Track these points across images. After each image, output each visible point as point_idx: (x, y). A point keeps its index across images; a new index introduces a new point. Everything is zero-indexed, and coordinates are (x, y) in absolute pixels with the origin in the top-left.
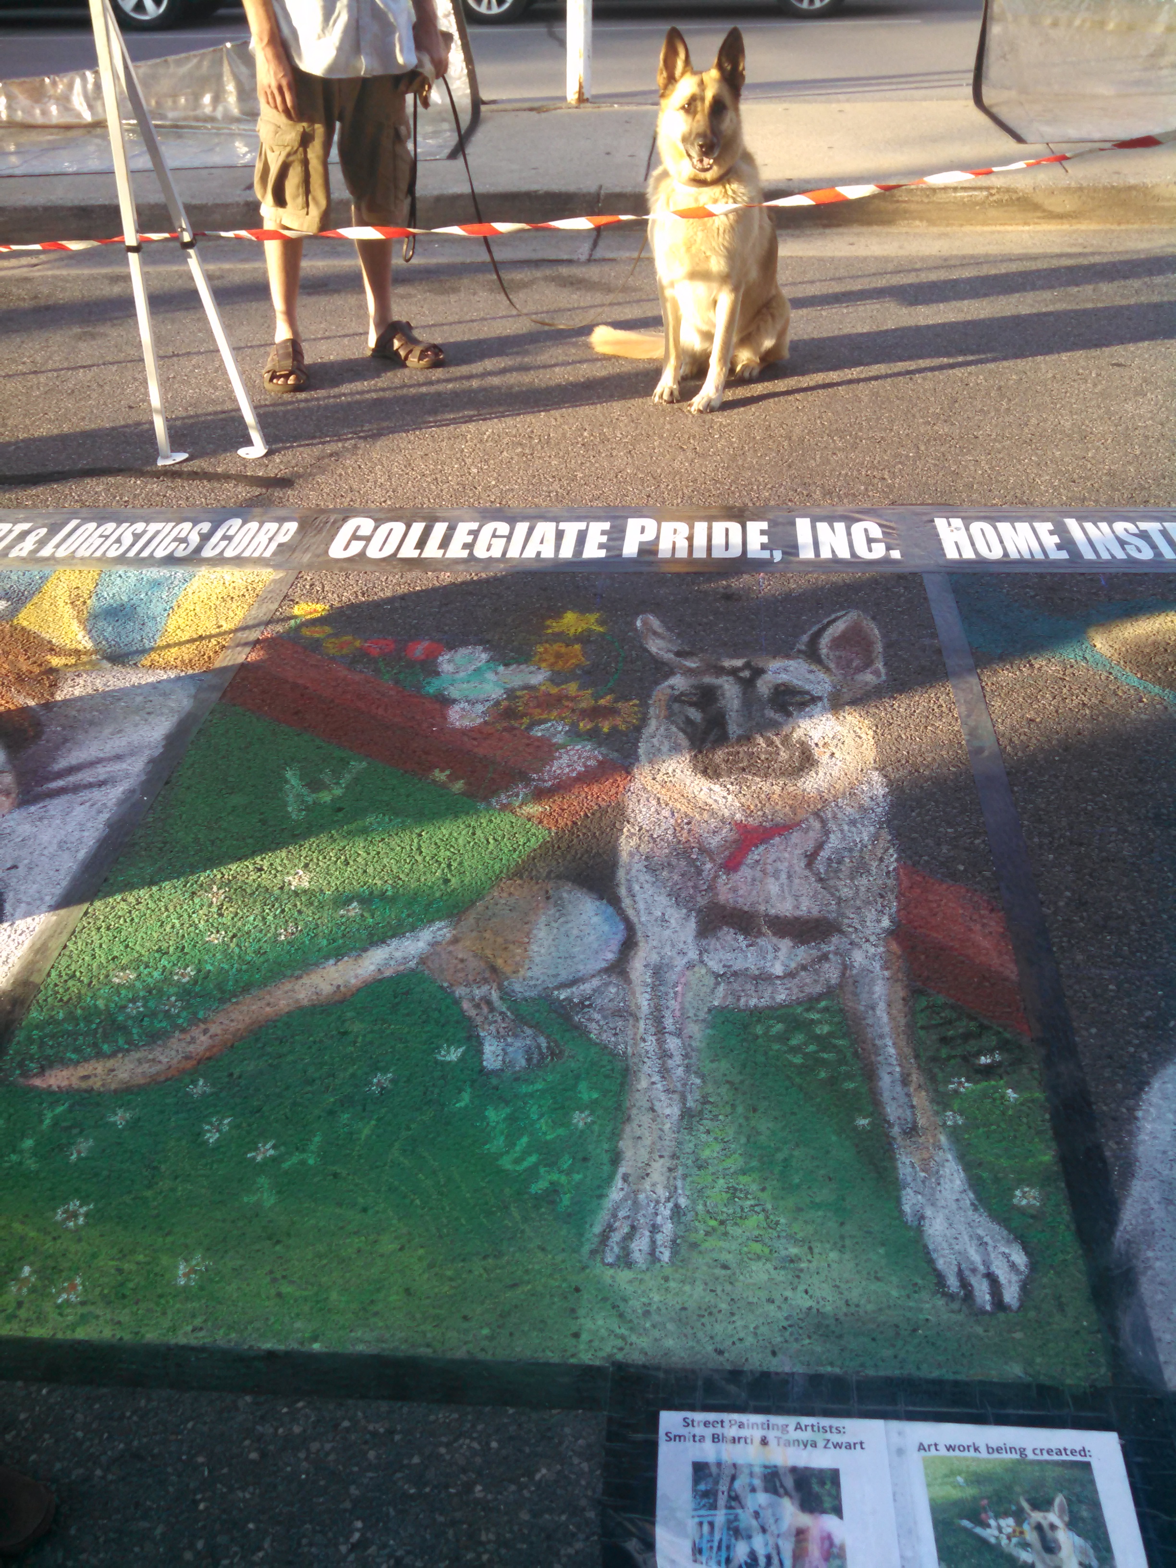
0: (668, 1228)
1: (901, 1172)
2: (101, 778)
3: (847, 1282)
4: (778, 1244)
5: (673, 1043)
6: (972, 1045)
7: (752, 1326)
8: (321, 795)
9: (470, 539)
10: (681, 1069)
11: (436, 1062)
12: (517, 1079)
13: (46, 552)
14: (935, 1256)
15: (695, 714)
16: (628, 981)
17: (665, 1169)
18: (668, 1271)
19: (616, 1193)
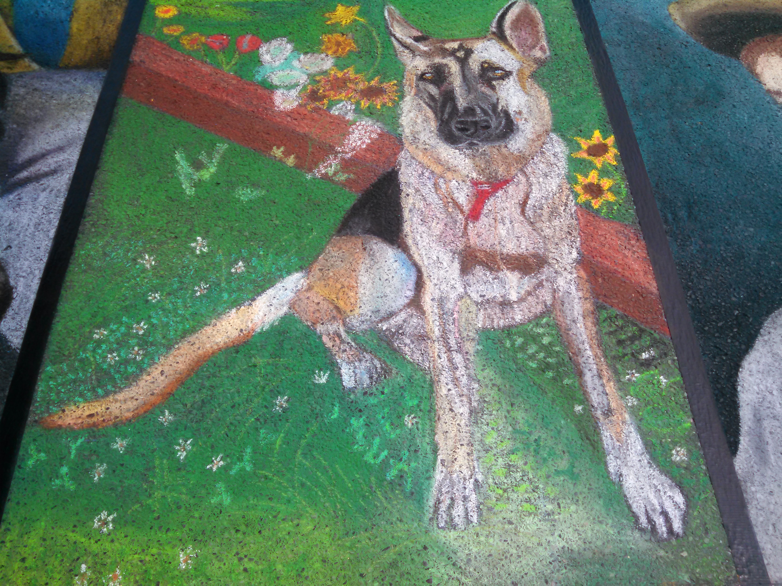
0: (473, 497)
1: (605, 443)
2: (52, 167)
3: (582, 526)
4: (540, 503)
5: (458, 358)
6: (637, 345)
7: (531, 564)
8: (202, 173)
10: (465, 377)
11: (315, 384)
12: (365, 393)
14: (631, 502)
16: (423, 313)
18: (478, 529)
19: (438, 476)
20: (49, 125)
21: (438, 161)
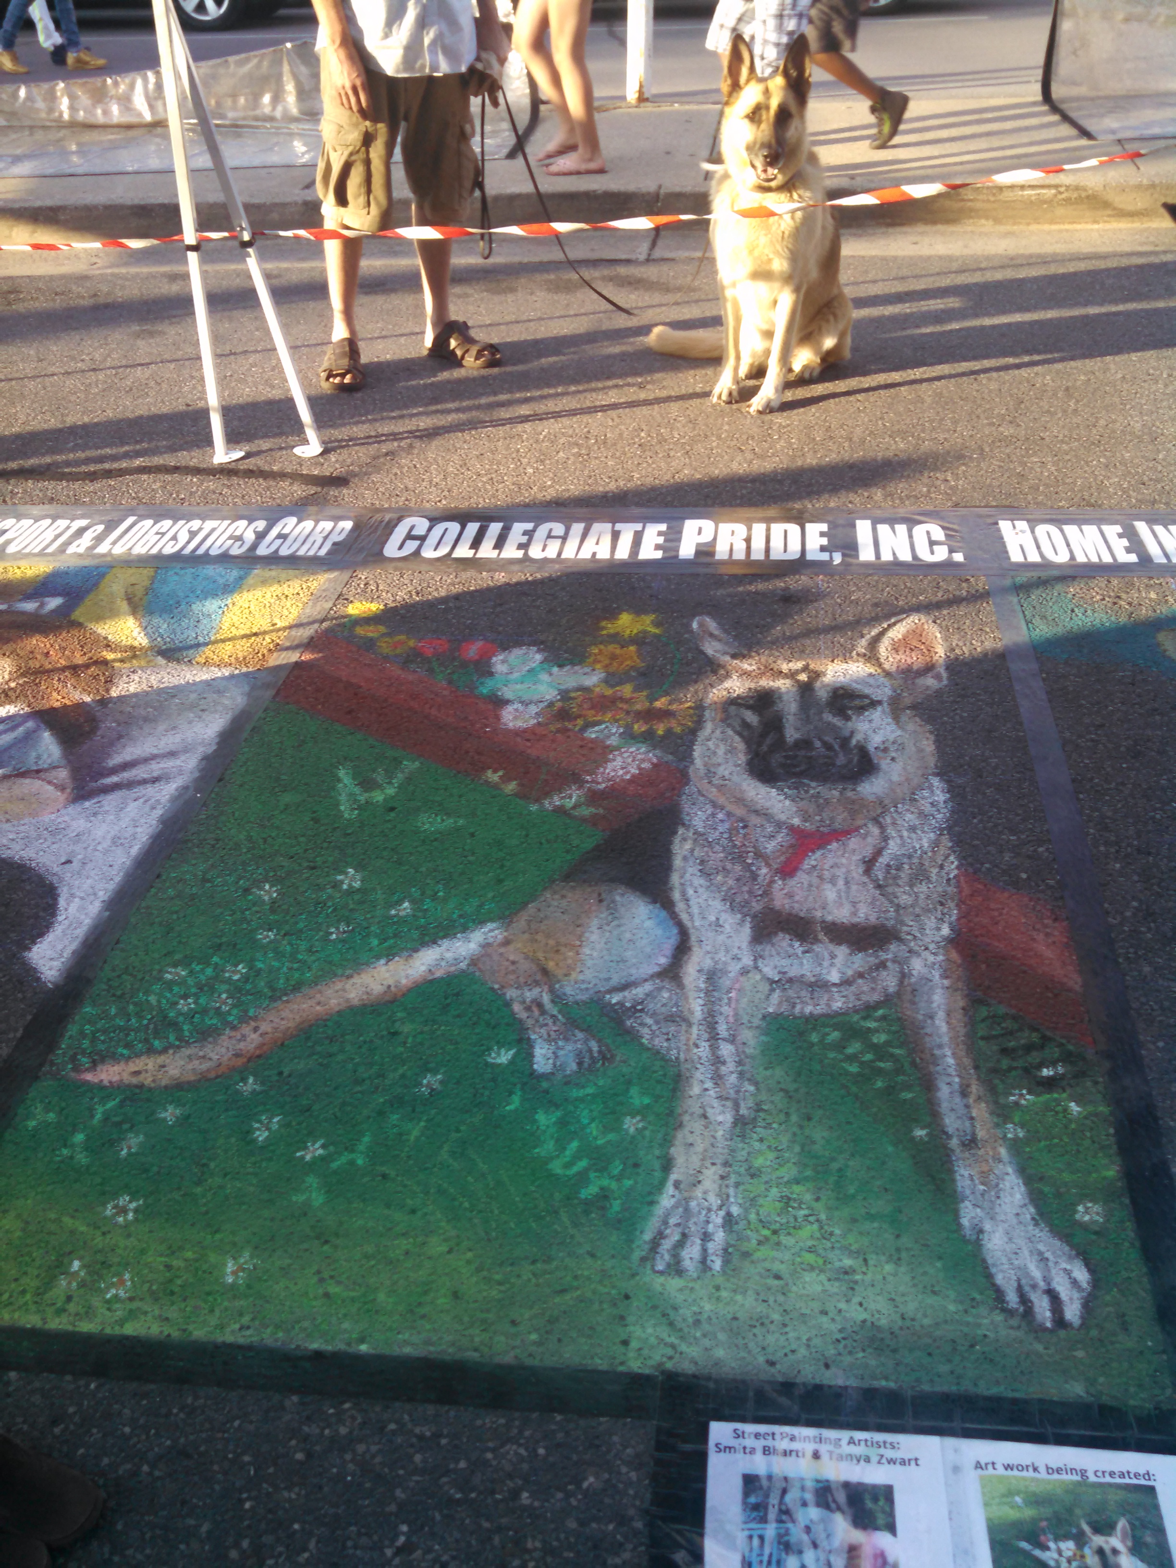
0: (720, 1236)
1: (959, 1184)
2: (155, 774)
3: (903, 1295)
4: (832, 1255)
5: (726, 1050)
6: (1035, 1057)
7: (804, 1338)
8: (373, 794)
9: (524, 539)
10: (734, 1076)
11: (487, 1064)
12: (567, 1083)
13: (103, 549)
14: (993, 1270)
15: (752, 718)
16: (681, 985)
17: (717, 1177)
18: (720, 1280)
19: (667, 1200)
20: (161, 727)
21: (740, 801)
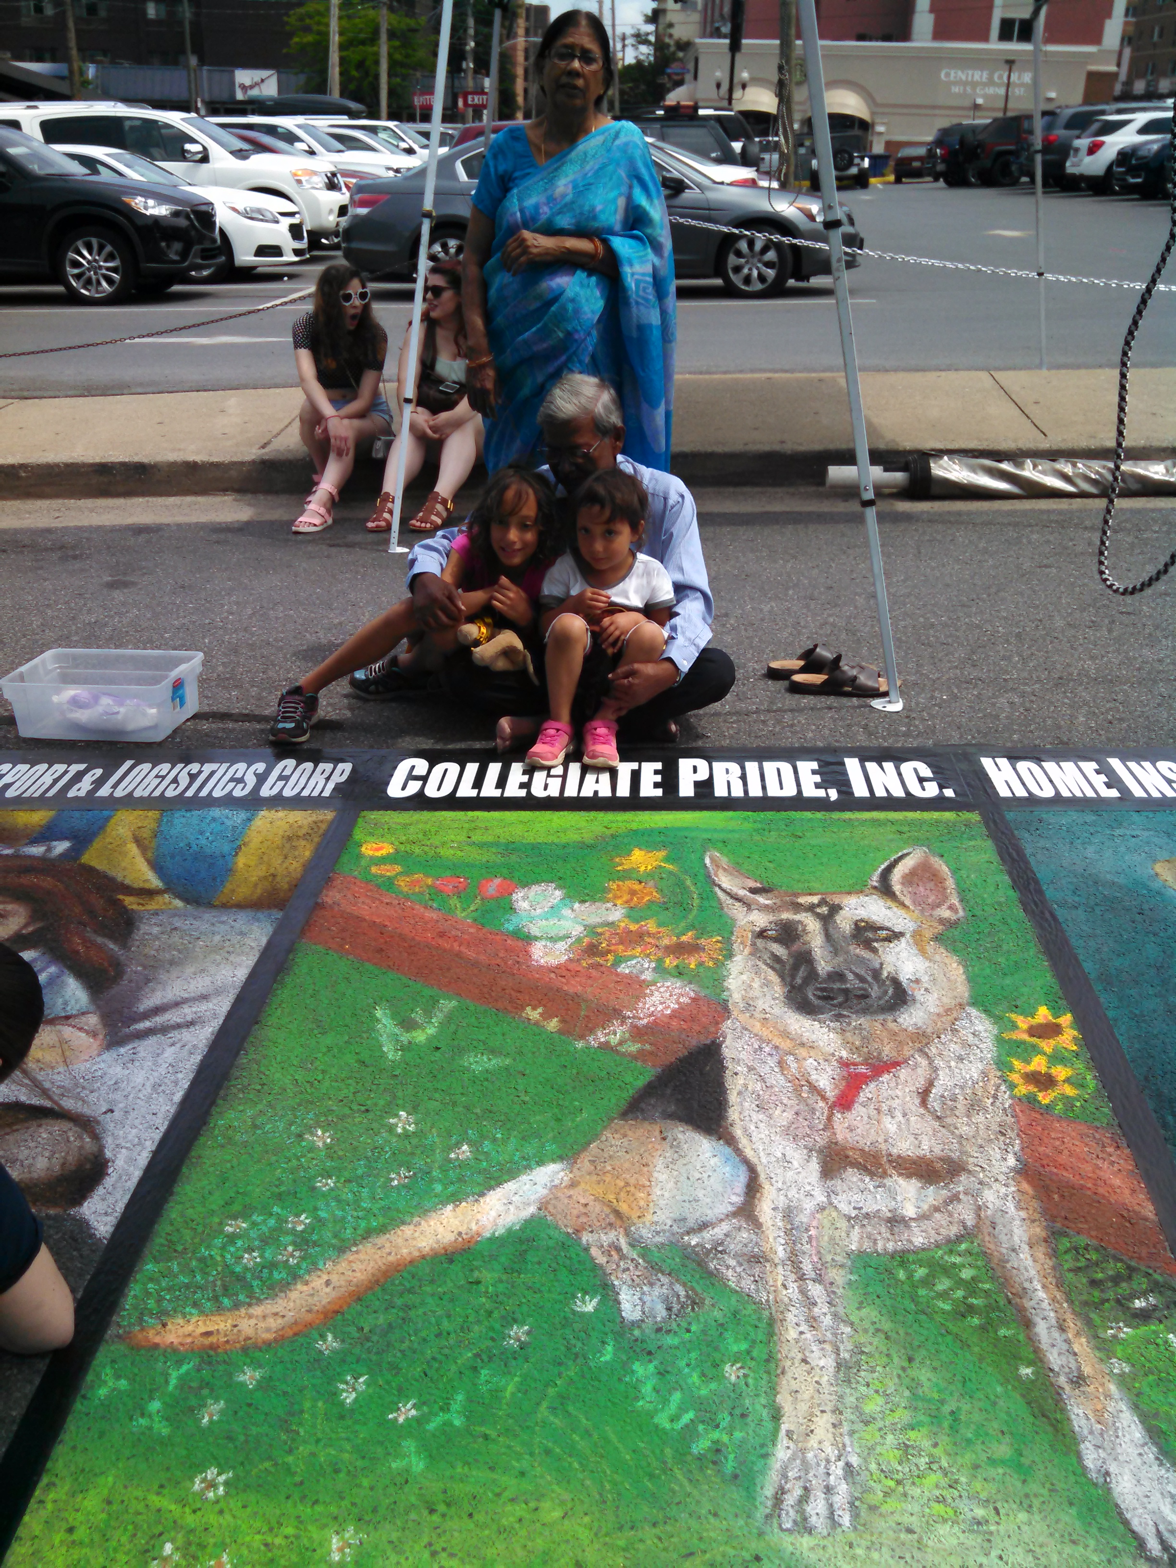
0: (843, 1488)
1: (1075, 1423)
2: (189, 1018)
3: (1041, 1546)
4: (964, 1506)
5: (816, 1291)
6: (1124, 1288)
8: (414, 1034)
9: (525, 778)
10: (829, 1317)
11: (574, 1312)
12: (659, 1330)
13: (104, 792)
14: (1128, 1516)
15: (779, 950)
16: (758, 1226)
17: (830, 1426)
18: (852, 1536)
19: (782, 1452)
20: (189, 970)
21: (785, 1034)
